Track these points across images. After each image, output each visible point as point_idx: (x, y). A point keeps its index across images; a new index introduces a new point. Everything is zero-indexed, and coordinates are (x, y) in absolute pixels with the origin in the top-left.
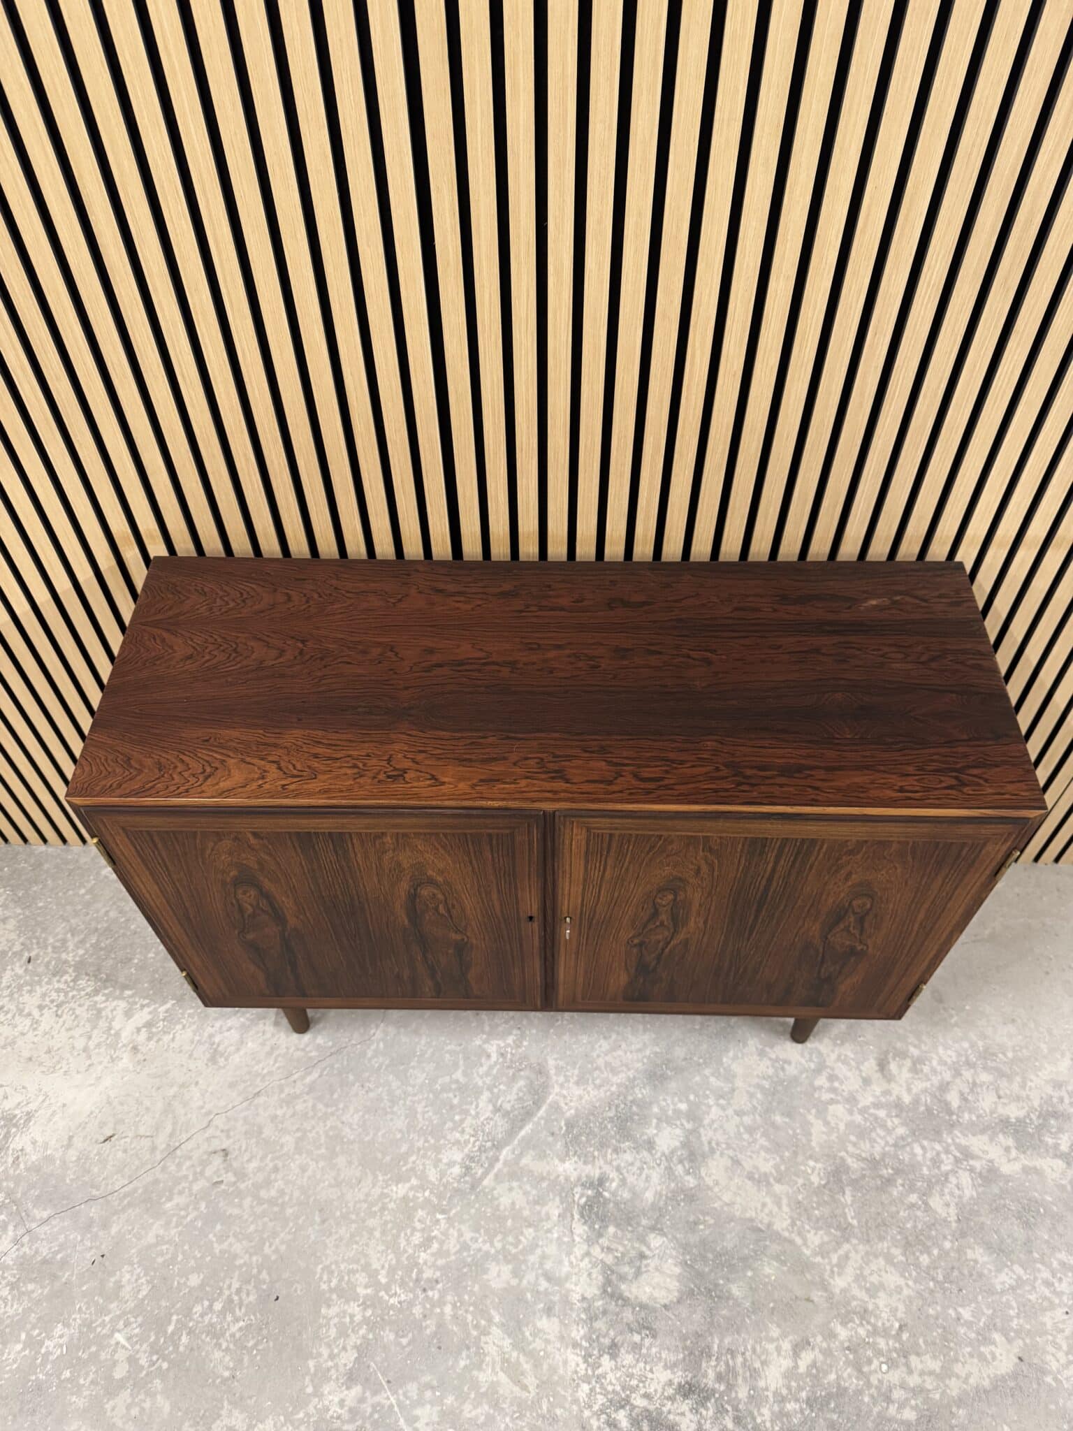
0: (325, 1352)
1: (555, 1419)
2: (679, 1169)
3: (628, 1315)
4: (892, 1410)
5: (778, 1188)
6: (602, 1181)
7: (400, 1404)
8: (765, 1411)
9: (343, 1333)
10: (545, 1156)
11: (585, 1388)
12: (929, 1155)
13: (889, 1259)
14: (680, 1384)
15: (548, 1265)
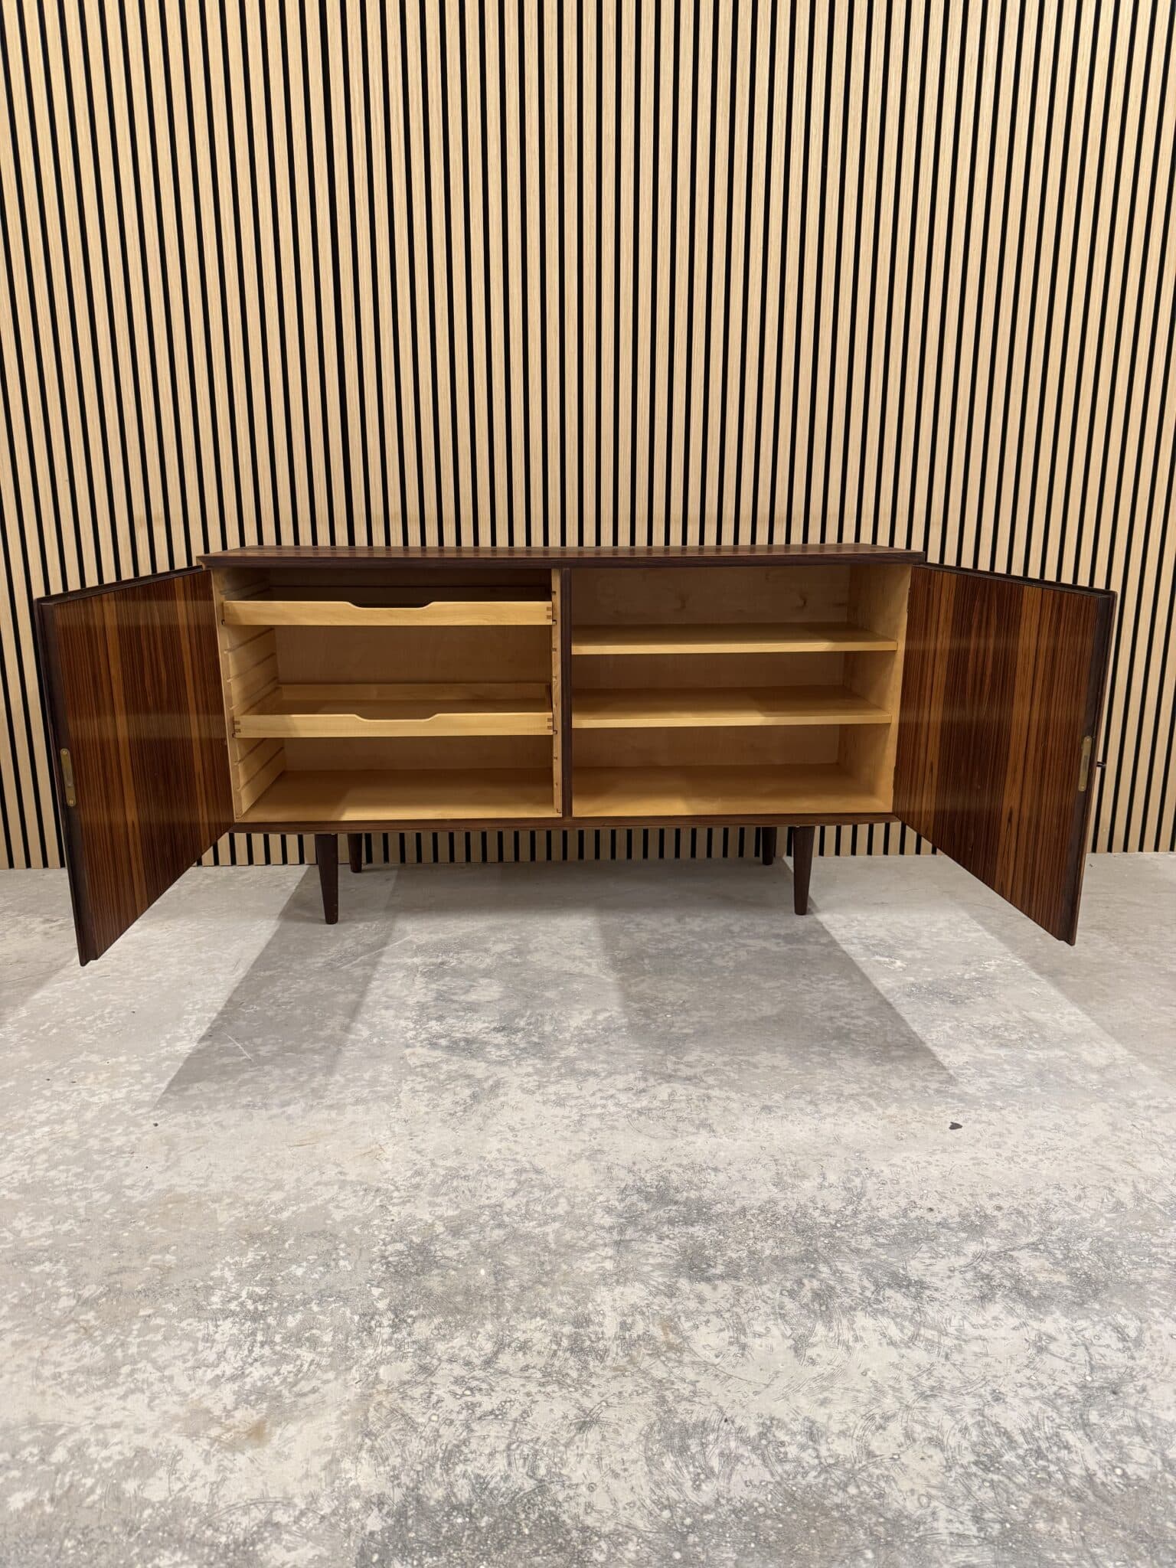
0: (182, 1031)
1: (385, 1045)
2: (510, 957)
3: (456, 1006)
4: (673, 1030)
5: (589, 960)
6: (442, 963)
7: (244, 1046)
8: (568, 1035)
9: (198, 1022)
10: (396, 957)
11: (414, 1033)
12: (713, 946)
13: (676, 980)
14: (495, 1029)
15: (390, 993)
